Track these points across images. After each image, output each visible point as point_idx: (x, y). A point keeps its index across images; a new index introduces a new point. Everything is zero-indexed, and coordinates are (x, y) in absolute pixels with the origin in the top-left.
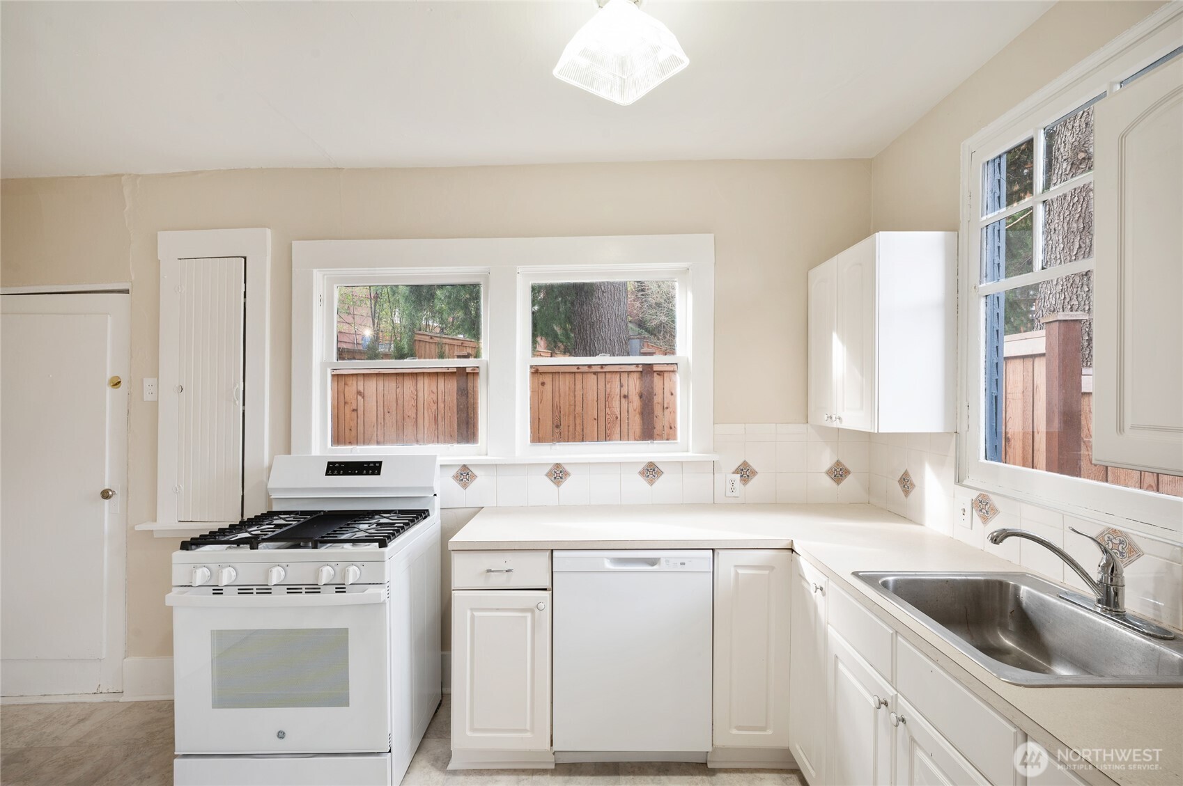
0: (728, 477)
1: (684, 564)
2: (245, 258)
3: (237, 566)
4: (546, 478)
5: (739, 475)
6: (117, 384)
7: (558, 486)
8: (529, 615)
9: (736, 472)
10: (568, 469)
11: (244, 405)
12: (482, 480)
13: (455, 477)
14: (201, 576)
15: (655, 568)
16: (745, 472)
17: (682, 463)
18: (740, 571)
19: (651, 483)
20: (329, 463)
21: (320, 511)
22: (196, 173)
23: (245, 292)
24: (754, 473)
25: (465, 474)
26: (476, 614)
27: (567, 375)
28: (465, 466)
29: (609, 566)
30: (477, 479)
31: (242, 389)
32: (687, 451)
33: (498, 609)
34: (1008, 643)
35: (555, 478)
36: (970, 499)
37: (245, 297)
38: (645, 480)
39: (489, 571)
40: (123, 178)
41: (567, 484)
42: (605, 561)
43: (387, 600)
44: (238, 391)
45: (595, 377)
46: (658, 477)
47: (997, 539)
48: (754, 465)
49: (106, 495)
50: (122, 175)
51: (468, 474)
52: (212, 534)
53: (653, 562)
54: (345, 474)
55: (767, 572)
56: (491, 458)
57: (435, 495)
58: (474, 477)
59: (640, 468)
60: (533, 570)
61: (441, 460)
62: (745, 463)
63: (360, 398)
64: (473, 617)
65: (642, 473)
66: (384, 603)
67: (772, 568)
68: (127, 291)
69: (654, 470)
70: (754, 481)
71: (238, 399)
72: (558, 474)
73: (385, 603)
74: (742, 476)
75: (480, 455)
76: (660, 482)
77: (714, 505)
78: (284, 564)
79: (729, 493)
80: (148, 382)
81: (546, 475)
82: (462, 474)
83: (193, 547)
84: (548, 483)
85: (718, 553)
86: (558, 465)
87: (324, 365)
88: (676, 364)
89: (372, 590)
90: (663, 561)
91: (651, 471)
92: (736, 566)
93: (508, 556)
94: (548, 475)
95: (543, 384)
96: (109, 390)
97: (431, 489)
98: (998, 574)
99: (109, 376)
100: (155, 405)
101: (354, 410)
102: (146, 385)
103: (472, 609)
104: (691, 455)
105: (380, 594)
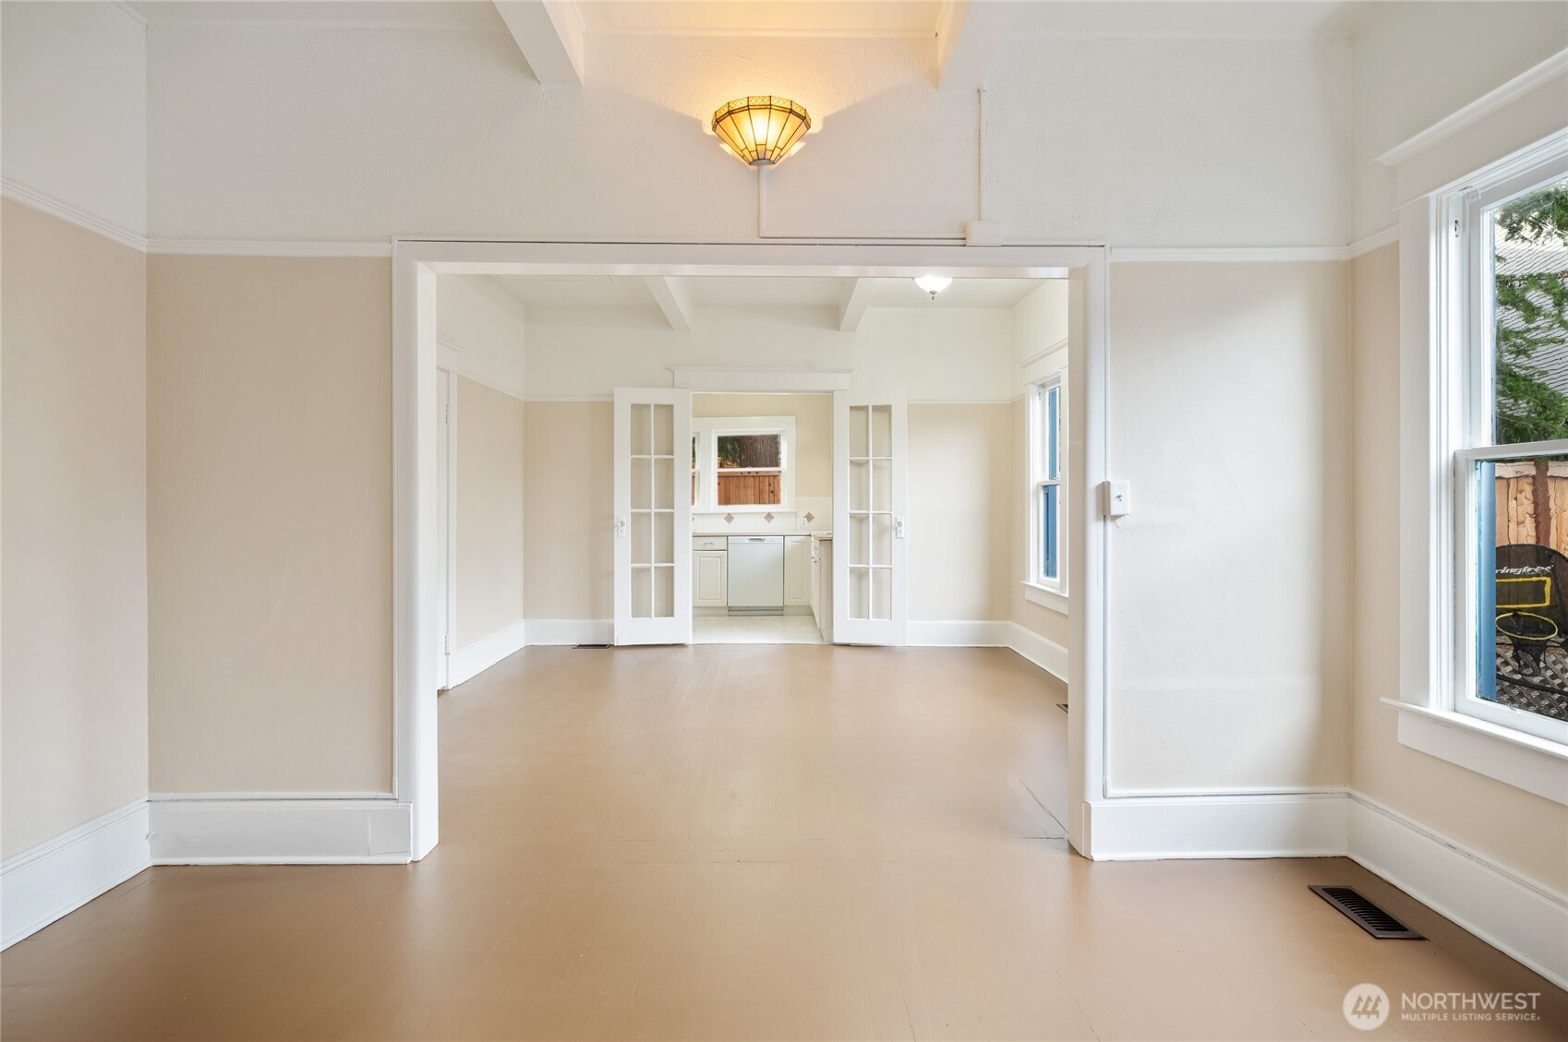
0: (802, 519)
1: (773, 540)
4: (724, 516)
5: (807, 519)
8: (719, 559)
9: (805, 517)
10: (734, 516)
15: (763, 541)
16: (809, 517)
17: (781, 514)
18: (793, 544)
19: (769, 522)
24: (813, 517)
26: (701, 559)
29: (747, 541)
32: (785, 508)
33: (709, 557)
38: (767, 520)
39: (705, 544)
42: (746, 540)
45: (752, 479)
48: (813, 514)
55: (802, 544)
56: (702, 511)
59: (765, 513)
60: (721, 543)
62: (809, 513)
64: (699, 560)
65: (765, 518)
67: (804, 542)
72: (729, 518)
75: (698, 510)
76: (773, 521)
79: (802, 527)
81: (725, 519)
84: (727, 521)
85: (786, 537)
86: (729, 514)
88: (781, 471)
90: (766, 540)
91: (769, 516)
92: (791, 542)
93: (712, 538)
95: (724, 480)
103: (699, 557)
104: (787, 510)
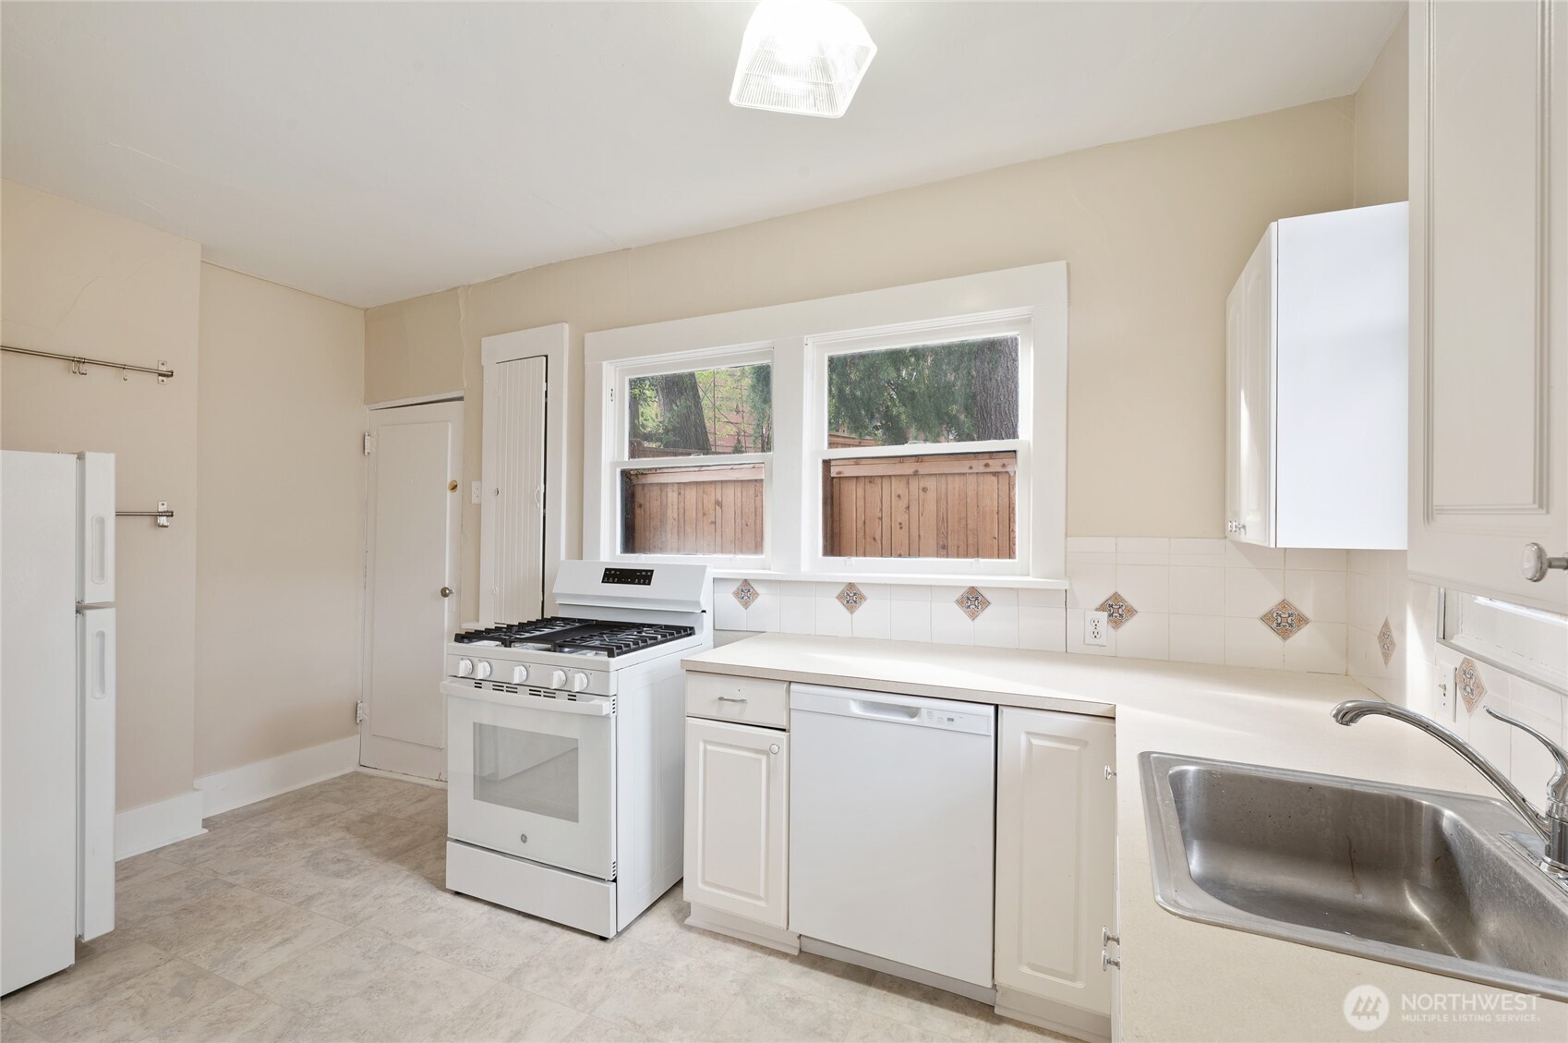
0: (1088, 617)
1: (952, 720)
2: (546, 356)
3: (492, 662)
4: (837, 602)
5: (1106, 614)
6: (454, 488)
7: (852, 613)
8: (764, 759)
9: (1101, 608)
10: (863, 591)
11: (544, 508)
12: (764, 597)
13: (736, 594)
14: (464, 668)
15: (915, 720)
16: (1116, 610)
17: (1017, 590)
18: (1035, 741)
19: (973, 616)
20: (606, 570)
21: (592, 620)
22: (511, 275)
23: (546, 392)
24: (1132, 611)
25: (746, 591)
26: (709, 747)
27: (957, 478)
28: (746, 581)
29: (856, 709)
30: (759, 598)
31: (543, 491)
32: (1028, 575)
33: (731, 746)
34: (1416, 908)
35: (848, 602)
36: (1453, 667)
37: (546, 397)
38: (965, 612)
39: (721, 699)
40: (459, 290)
41: (863, 609)
42: (853, 703)
43: (613, 716)
44: (539, 491)
45: (994, 479)
46: (983, 609)
47: (1348, 716)
48: (1131, 598)
49: (444, 593)
50: (459, 287)
51: (749, 591)
52: (488, 631)
53: (913, 712)
54: (620, 582)
55: (1076, 748)
56: (773, 573)
57: (704, 611)
58: (756, 594)
59: (958, 595)
60: (768, 702)
61: (712, 572)
62: (1116, 596)
63: (718, 508)
64: (705, 750)
65: (960, 602)
66: (607, 717)
67: (1084, 743)
68: (461, 399)
69: (977, 599)
70: (1131, 626)
71: (539, 502)
72: (851, 596)
73: (610, 718)
74: (1111, 615)
75: (764, 569)
76: (986, 617)
77: (1066, 655)
78: (527, 665)
79: (1090, 639)
80: (475, 485)
81: (837, 598)
82: (742, 591)
83: (466, 640)
84: (839, 607)
85: (1002, 711)
86: (851, 586)
87: (614, 465)
88: (1015, 451)
89: (597, 701)
90: (924, 713)
91: (973, 600)
92: (1028, 733)
93: (743, 684)
94: (840, 597)
95: (925, 490)
96: (449, 493)
97: (698, 604)
98: (1407, 789)
99: (449, 480)
100: (479, 506)
101: (712, 522)
102: (474, 489)
103: (705, 741)
104: (1031, 580)
105: (602, 706)
